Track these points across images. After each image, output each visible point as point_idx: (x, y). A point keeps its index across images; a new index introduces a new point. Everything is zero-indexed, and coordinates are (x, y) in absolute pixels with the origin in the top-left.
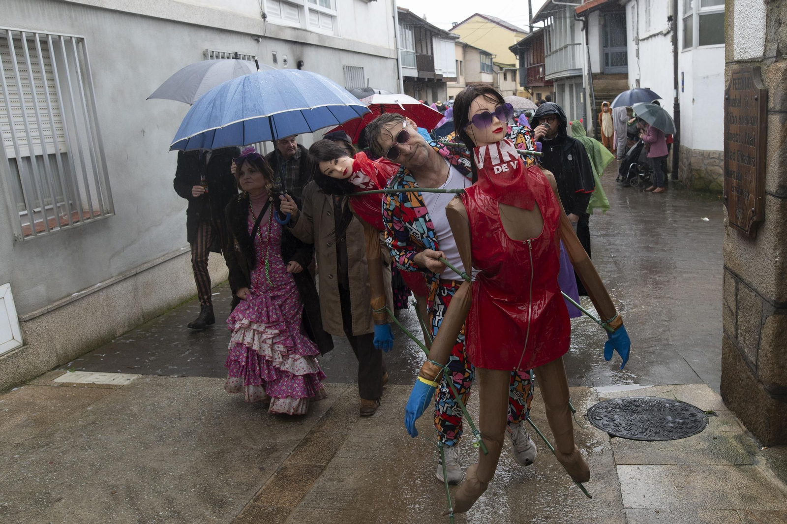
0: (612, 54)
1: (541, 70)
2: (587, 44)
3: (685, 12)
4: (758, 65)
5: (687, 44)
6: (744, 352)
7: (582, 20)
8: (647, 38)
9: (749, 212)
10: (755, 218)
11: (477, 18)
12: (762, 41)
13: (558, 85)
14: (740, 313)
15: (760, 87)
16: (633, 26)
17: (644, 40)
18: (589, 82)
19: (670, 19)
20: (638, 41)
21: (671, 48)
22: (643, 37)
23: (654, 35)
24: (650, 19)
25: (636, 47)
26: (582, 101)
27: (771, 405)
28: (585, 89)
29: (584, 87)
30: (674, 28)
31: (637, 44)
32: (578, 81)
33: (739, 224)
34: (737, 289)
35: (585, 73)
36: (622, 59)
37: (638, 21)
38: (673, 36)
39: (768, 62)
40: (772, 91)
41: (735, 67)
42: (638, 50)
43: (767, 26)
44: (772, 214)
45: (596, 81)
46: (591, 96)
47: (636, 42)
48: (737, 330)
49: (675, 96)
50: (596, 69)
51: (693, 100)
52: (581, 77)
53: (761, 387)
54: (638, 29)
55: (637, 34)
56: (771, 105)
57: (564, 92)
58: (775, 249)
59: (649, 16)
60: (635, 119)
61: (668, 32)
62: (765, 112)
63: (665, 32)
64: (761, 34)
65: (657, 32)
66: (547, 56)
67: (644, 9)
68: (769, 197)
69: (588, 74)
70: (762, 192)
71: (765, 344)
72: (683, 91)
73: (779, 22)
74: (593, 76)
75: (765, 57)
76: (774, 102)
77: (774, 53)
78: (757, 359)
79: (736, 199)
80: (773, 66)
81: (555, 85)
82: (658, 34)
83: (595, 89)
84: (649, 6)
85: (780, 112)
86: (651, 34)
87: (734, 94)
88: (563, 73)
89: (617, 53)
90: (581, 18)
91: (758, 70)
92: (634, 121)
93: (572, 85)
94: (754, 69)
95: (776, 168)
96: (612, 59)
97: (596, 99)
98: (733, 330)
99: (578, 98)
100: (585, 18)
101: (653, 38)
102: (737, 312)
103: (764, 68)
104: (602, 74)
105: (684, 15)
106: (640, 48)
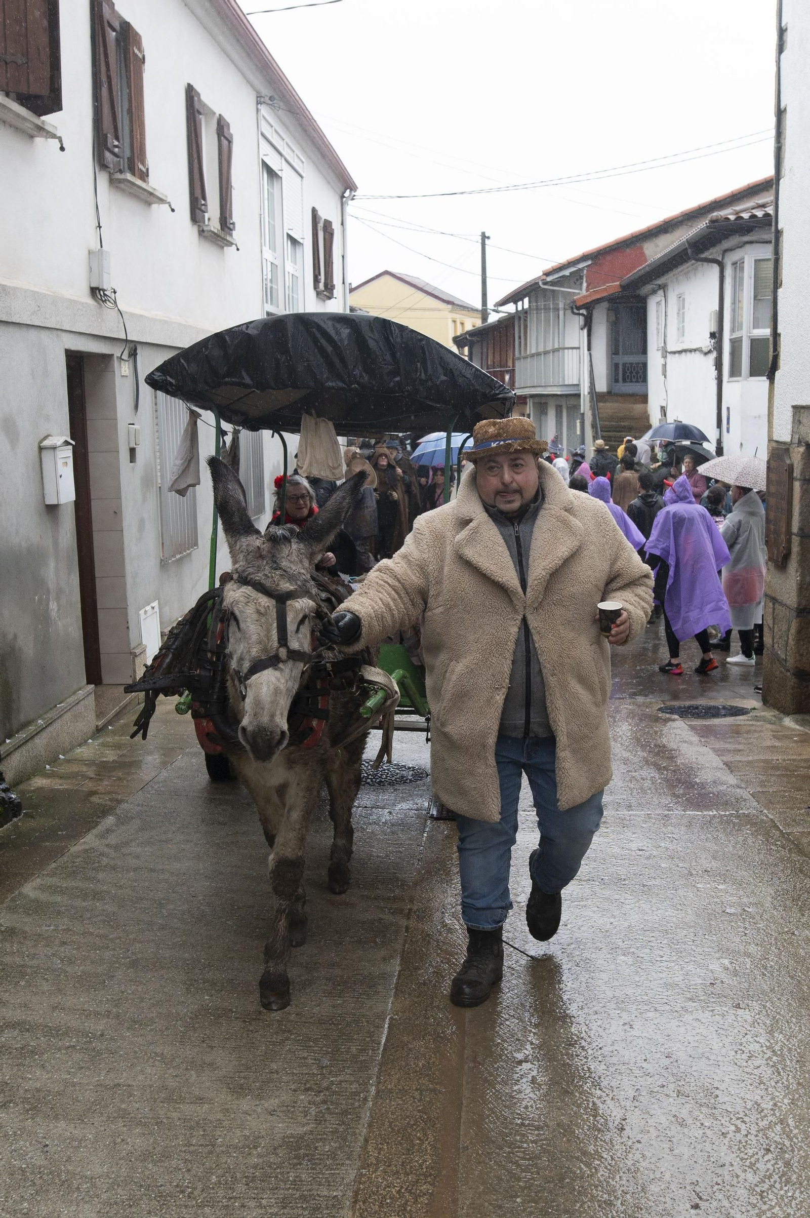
0: (624, 365)
1: (507, 377)
2: (589, 349)
3: (733, 330)
4: (788, 446)
5: (735, 371)
6: (778, 654)
7: (582, 315)
8: (680, 352)
9: (781, 548)
10: (784, 552)
11: (387, 278)
12: (790, 431)
13: (533, 403)
14: (776, 626)
15: (788, 462)
16: (658, 329)
17: (674, 353)
18: (591, 406)
19: (713, 335)
20: (665, 353)
21: (714, 373)
22: (674, 350)
23: (691, 351)
24: (683, 326)
25: (662, 361)
26: (578, 433)
27: (794, 683)
28: (583, 414)
29: (582, 412)
30: (719, 348)
31: (665, 357)
32: (572, 402)
33: (775, 558)
34: (774, 609)
35: (585, 390)
36: (639, 373)
37: (665, 325)
38: (716, 358)
39: (794, 446)
40: (795, 466)
41: (774, 445)
42: (665, 366)
43: (793, 422)
44: (795, 549)
45: (601, 405)
46: (594, 426)
47: (663, 354)
48: (773, 640)
49: (718, 437)
50: (602, 386)
51: (741, 444)
52: (578, 396)
53: (789, 674)
54: (665, 336)
55: (665, 343)
56: (795, 475)
57: (546, 414)
58: (797, 571)
59: (683, 321)
60: (660, 463)
61: (710, 352)
62: (791, 479)
63: (706, 350)
64: (790, 427)
65: (694, 347)
66: (519, 359)
67: (676, 311)
68: (794, 537)
69: (589, 393)
70: (789, 533)
71: (791, 642)
72: (728, 431)
73: (800, 422)
74: (597, 398)
75: (791, 443)
76: (797, 473)
77: (797, 441)
78: (786, 655)
79: (773, 540)
80: (796, 450)
81: (530, 403)
82: (695, 350)
83: (601, 416)
84: (684, 308)
85: (800, 480)
86: (685, 348)
87: (773, 464)
88: (549, 389)
89: (631, 364)
90: (581, 312)
91: (787, 450)
92: (659, 466)
93: (561, 406)
94: (785, 449)
95: (797, 517)
96: (624, 373)
97: (601, 431)
98: (771, 642)
99: (571, 427)
100: (588, 313)
101: (688, 354)
102: (774, 627)
103: (791, 450)
104: (609, 395)
105: (731, 335)
106: (667, 362)
